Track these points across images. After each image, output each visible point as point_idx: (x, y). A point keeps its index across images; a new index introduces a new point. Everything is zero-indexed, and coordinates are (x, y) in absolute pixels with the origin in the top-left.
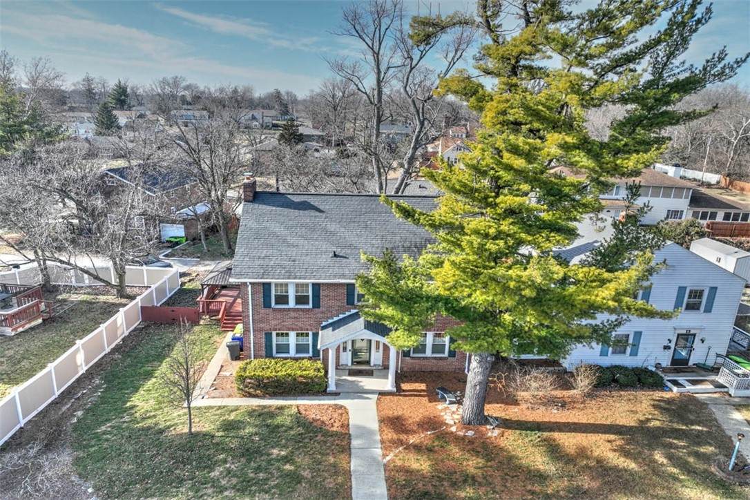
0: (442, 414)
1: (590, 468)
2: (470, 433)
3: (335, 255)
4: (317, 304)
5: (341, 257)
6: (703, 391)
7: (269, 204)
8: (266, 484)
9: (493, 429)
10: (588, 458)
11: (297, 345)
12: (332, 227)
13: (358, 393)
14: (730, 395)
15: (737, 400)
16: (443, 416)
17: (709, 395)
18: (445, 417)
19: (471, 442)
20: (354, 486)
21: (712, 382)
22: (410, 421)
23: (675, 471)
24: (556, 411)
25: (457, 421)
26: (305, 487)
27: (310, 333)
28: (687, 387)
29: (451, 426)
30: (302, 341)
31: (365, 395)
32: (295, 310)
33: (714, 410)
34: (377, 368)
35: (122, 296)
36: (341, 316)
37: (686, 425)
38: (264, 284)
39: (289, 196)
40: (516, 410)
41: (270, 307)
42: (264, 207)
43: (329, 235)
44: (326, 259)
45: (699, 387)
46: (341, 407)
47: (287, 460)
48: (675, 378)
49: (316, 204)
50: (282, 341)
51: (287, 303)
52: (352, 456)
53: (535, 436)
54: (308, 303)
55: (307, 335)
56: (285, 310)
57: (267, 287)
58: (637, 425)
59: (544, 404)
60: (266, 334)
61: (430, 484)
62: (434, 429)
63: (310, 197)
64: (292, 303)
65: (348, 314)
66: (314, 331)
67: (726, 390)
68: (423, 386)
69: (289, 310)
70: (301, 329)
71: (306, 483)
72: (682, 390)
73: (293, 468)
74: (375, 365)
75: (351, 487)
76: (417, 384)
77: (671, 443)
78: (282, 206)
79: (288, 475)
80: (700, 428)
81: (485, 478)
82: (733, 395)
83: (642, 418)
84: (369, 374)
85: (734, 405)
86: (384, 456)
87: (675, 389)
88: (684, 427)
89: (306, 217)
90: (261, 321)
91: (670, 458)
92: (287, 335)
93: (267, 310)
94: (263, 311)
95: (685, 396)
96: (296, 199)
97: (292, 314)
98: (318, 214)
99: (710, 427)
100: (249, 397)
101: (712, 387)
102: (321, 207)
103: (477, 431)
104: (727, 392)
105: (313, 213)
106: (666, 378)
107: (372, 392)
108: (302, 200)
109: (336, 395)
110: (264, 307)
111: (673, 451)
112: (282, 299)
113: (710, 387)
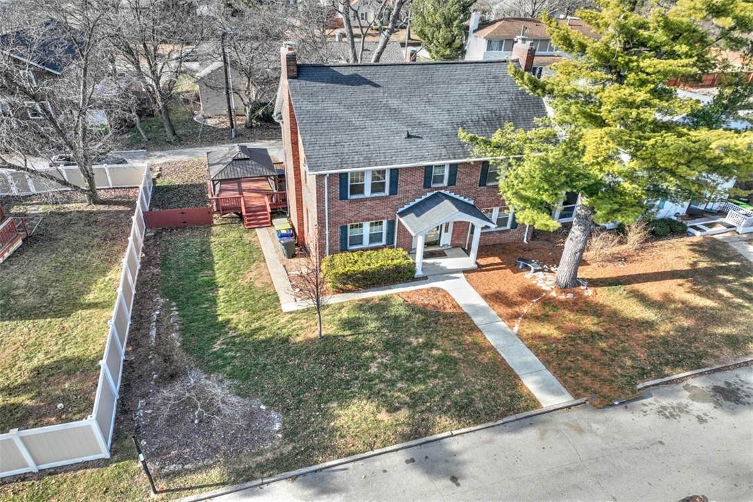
0: (534, 282)
1: (679, 309)
2: (570, 296)
3: (409, 136)
4: (394, 190)
5: (415, 137)
6: (718, 232)
7: (317, 81)
8: (429, 371)
9: (587, 289)
10: (674, 302)
11: (370, 234)
12: (394, 103)
13: (443, 274)
14: (738, 233)
15: (745, 236)
16: (536, 284)
17: (724, 235)
18: (539, 285)
19: (575, 303)
20: (505, 358)
21: (722, 224)
22: (511, 293)
23: (740, 301)
24: (622, 266)
25: (553, 287)
26: (464, 367)
27: (385, 222)
28: (708, 231)
29: (550, 292)
30: (376, 230)
31: (451, 275)
32: (372, 199)
33: (735, 247)
34: (446, 247)
35: (95, 203)
36: (417, 201)
37: (724, 262)
38: (341, 174)
39: (335, 69)
40: (590, 269)
41: (347, 199)
42: (313, 84)
43: (394, 113)
44: (400, 140)
45: (714, 230)
46: (438, 289)
47: (429, 345)
48: (695, 224)
49: (368, 77)
50: (356, 232)
51: (362, 192)
52: (483, 332)
53: (621, 290)
54: (384, 191)
55: (381, 223)
56: (361, 200)
57: (343, 177)
58: (689, 268)
59: (610, 261)
60: (341, 228)
61: (567, 345)
62: (536, 296)
63: (359, 68)
64: (367, 193)
65: (424, 197)
66: (389, 219)
67: (734, 229)
68: (497, 260)
69: (366, 199)
70: (377, 218)
71: (462, 363)
72: (704, 233)
73: (440, 352)
74: (444, 246)
75: (503, 359)
76: (491, 258)
77: (724, 279)
78: (332, 82)
79: (442, 359)
80: (735, 263)
81: (606, 331)
82: (740, 233)
83: (691, 262)
84: (442, 254)
85: (746, 241)
86: (512, 327)
87: (698, 233)
88: (724, 265)
89: (362, 92)
90: (336, 215)
91: (730, 290)
92: (361, 226)
93: (343, 202)
94: (340, 203)
95: (707, 238)
96: (346, 72)
97: (369, 203)
98: (375, 89)
99: (741, 261)
100: (343, 293)
101: (725, 228)
102: (376, 81)
103: (575, 294)
104: (735, 231)
105: (368, 88)
106: (688, 225)
107: (457, 271)
108: (351, 73)
109: (424, 278)
110: (340, 200)
111: (729, 285)
112: (358, 189)
113: (722, 228)
